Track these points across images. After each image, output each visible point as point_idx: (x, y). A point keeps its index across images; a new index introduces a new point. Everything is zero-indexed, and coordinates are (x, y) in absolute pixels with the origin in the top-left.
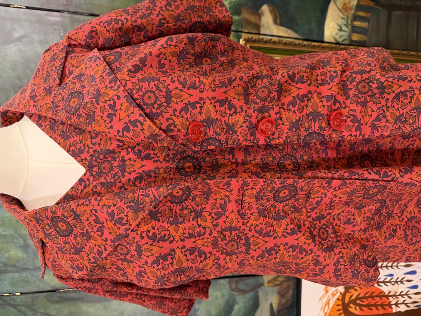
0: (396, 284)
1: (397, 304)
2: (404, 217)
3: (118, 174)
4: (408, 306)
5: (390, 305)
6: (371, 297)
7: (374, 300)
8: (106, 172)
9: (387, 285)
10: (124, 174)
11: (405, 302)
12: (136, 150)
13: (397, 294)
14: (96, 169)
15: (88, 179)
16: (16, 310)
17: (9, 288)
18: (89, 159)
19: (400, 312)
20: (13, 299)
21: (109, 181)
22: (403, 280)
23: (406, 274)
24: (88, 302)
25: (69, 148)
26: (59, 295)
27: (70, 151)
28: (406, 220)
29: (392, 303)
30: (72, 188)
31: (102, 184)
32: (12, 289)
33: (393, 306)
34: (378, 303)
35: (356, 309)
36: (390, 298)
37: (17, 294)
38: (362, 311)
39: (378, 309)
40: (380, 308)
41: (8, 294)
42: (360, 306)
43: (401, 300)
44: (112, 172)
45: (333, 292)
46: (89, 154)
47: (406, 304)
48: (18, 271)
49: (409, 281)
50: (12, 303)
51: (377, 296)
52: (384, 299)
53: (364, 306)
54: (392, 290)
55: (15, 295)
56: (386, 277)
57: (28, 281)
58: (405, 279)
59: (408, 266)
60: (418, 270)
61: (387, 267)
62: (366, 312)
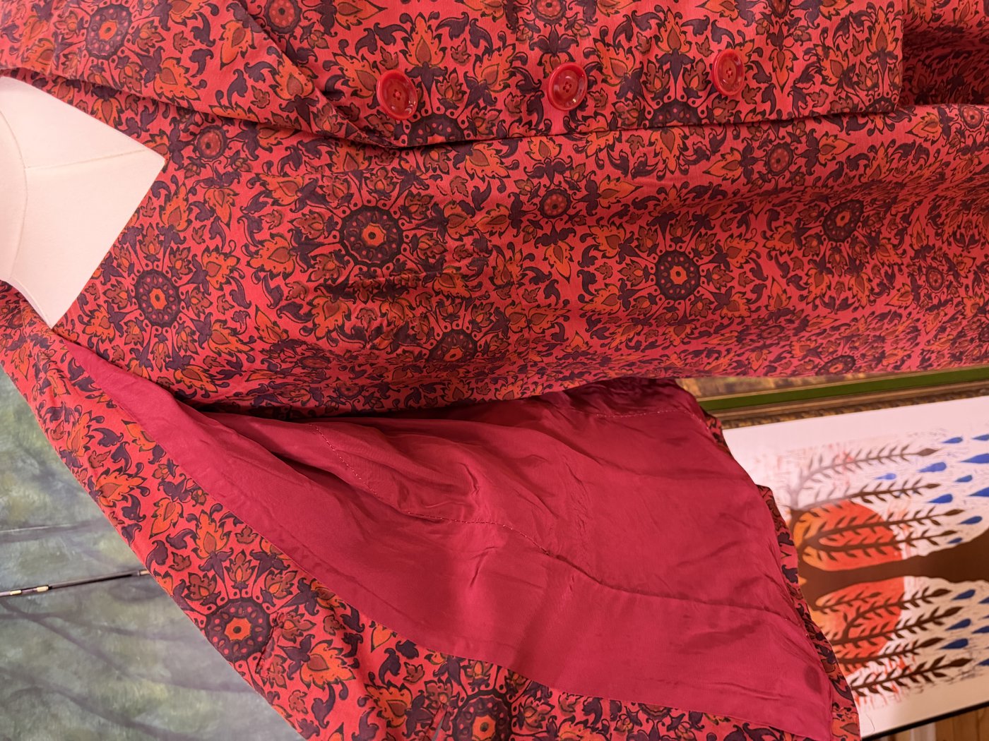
0: (903, 496)
1: (909, 541)
2: (906, 246)
3: (243, 155)
4: (935, 543)
5: (894, 543)
6: (852, 528)
7: (858, 534)
8: (214, 153)
9: (883, 500)
10: (256, 152)
13: (907, 518)
14: (188, 152)
15: (174, 180)
16: (43, 628)
17: (19, 576)
18: (168, 130)
19: (918, 557)
20: (33, 602)
21: (222, 171)
22: (919, 485)
23: (923, 471)
25: (119, 117)
26: (139, 583)
27: (121, 124)
28: (911, 253)
29: (899, 538)
30: (138, 211)
31: (210, 182)
32: (26, 579)
33: (902, 546)
34: (866, 542)
35: (819, 557)
36: (893, 527)
37: (39, 589)
38: (833, 562)
39: (868, 555)
40: (872, 551)
41: (19, 592)
42: (828, 549)
43: (918, 530)
44: (228, 153)
46: (169, 119)
47: (929, 539)
48: (35, 536)
49: (931, 486)
50: (30, 610)
51: (863, 526)
52: (880, 531)
53: (838, 549)
54: (896, 510)
55: (36, 593)
56: (879, 481)
57: (62, 558)
58: (923, 483)
59: (927, 452)
60: (949, 461)
61: (879, 458)
62: (844, 563)
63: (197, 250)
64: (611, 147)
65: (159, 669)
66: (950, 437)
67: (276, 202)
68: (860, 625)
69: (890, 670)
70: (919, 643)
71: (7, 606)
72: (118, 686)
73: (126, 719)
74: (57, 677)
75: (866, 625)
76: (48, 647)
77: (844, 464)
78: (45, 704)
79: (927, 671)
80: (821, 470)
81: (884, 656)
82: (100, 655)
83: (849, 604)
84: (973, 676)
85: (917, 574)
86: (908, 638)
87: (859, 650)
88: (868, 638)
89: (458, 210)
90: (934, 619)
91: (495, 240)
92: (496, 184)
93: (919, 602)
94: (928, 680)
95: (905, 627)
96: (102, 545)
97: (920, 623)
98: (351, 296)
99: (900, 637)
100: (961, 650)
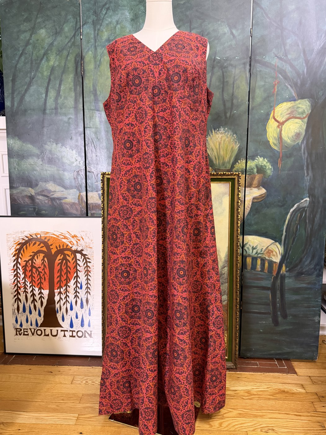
0: (75, 291)
1: (60, 293)
3: (153, 63)
4: (58, 303)
5: (60, 287)
6: (67, 272)
7: (65, 274)
8: (154, 59)
9: (74, 284)
10: (153, 65)
11: (61, 300)
12: (163, 69)
13: (67, 292)
14: (155, 55)
15: (151, 52)
16: (72, 37)
17: (85, 32)
18: (159, 52)
19: (55, 296)
20: (78, 35)
21: (151, 59)
23: (82, 299)
24: (75, 78)
25: (164, 46)
27: (162, 46)
29: (61, 289)
30: (147, 47)
31: (149, 57)
32: (84, 34)
33: (59, 290)
34: (62, 278)
35: (59, 260)
36: (65, 287)
38: (57, 265)
39: (58, 278)
40: (59, 279)
41: (81, 32)
43: (63, 297)
44: (154, 61)
45: (72, 242)
46: (161, 52)
47: (60, 300)
48: (95, 37)
49: (76, 302)
50: (77, 34)
51: (67, 276)
52: (65, 282)
53: (61, 266)
54: (70, 289)
55: (81, 35)
56: (80, 283)
57: (88, 43)
58: (78, 299)
59: (87, 301)
60: (83, 309)
61: (87, 283)
62: (57, 268)
63: (138, 55)
64: (149, 126)
65: (57, 63)
66: (91, 310)
67: (143, 66)
68: (36, 273)
69: (20, 282)
70: (27, 294)
71: (78, 29)
72: (54, 53)
73: (45, 54)
74: (59, 39)
75: (36, 275)
76: (67, 37)
77: (87, 270)
78: (53, 35)
79: (18, 296)
80: (86, 262)
81: (25, 281)
82: (63, 49)
83: (43, 269)
84: (13, 314)
85: (49, 295)
86: (29, 290)
87: (28, 271)
88: (32, 275)
89: (141, 97)
90: (34, 300)
91: (136, 105)
92: (144, 104)
93: (40, 295)
94: (15, 296)
95: (33, 289)
96: (90, 52)
97: (33, 295)
98: (127, 77)
99: (30, 287)
100: (22, 310)
